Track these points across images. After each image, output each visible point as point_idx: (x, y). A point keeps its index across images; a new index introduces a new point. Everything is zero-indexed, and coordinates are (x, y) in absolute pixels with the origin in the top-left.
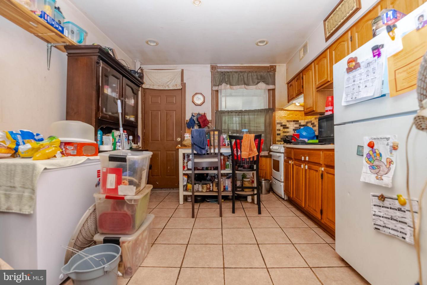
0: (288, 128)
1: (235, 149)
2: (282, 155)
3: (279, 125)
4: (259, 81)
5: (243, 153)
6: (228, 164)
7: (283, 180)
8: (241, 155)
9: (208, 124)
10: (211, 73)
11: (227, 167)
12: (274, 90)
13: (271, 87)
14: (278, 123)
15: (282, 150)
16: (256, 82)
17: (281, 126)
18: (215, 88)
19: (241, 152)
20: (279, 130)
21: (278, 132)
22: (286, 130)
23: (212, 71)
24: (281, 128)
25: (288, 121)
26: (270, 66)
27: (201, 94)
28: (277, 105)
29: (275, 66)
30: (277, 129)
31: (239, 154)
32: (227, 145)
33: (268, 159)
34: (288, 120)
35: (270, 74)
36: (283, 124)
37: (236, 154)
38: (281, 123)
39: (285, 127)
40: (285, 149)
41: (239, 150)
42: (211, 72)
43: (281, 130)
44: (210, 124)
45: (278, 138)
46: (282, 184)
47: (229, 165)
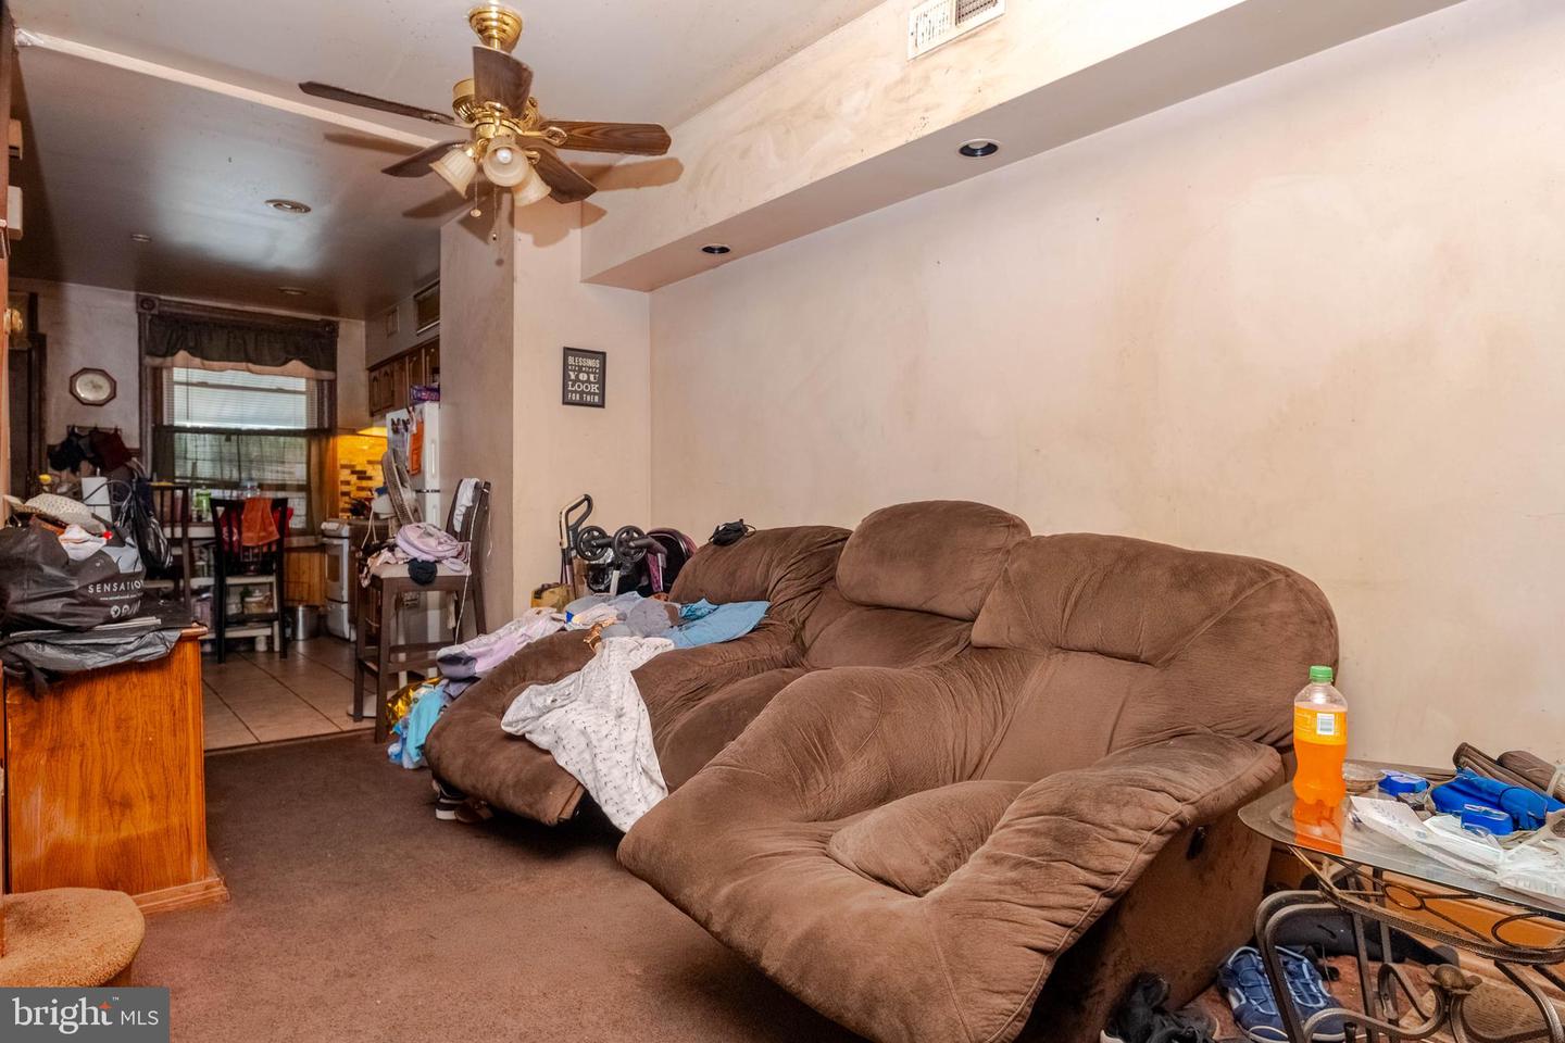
0: (370, 478)
1: (225, 530)
2: (346, 543)
3: (347, 471)
4: (290, 357)
5: (245, 535)
6: (203, 566)
7: (346, 599)
8: (239, 541)
9: (129, 459)
10: (139, 317)
11: (200, 572)
12: (333, 384)
13: (326, 375)
14: (344, 467)
15: (346, 531)
16: (283, 359)
17: (353, 472)
18: (149, 361)
19: (240, 533)
20: (348, 483)
21: (345, 488)
22: (365, 483)
23: (141, 310)
24: (353, 479)
25: (370, 462)
26: (322, 320)
27: (103, 373)
28: (341, 419)
29: (337, 323)
30: (342, 482)
31: (234, 539)
32: (195, 520)
33: (316, 556)
34: (371, 458)
35: (320, 343)
36: (358, 468)
37: (227, 539)
38: (353, 466)
39: (362, 475)
40: (351, 529)
41: (235, 531)
42: (140, 315)
43: (352, 482)
44: (135, 459)
45: (344, 503)
46: (345, 607)
47: (206, 569)
